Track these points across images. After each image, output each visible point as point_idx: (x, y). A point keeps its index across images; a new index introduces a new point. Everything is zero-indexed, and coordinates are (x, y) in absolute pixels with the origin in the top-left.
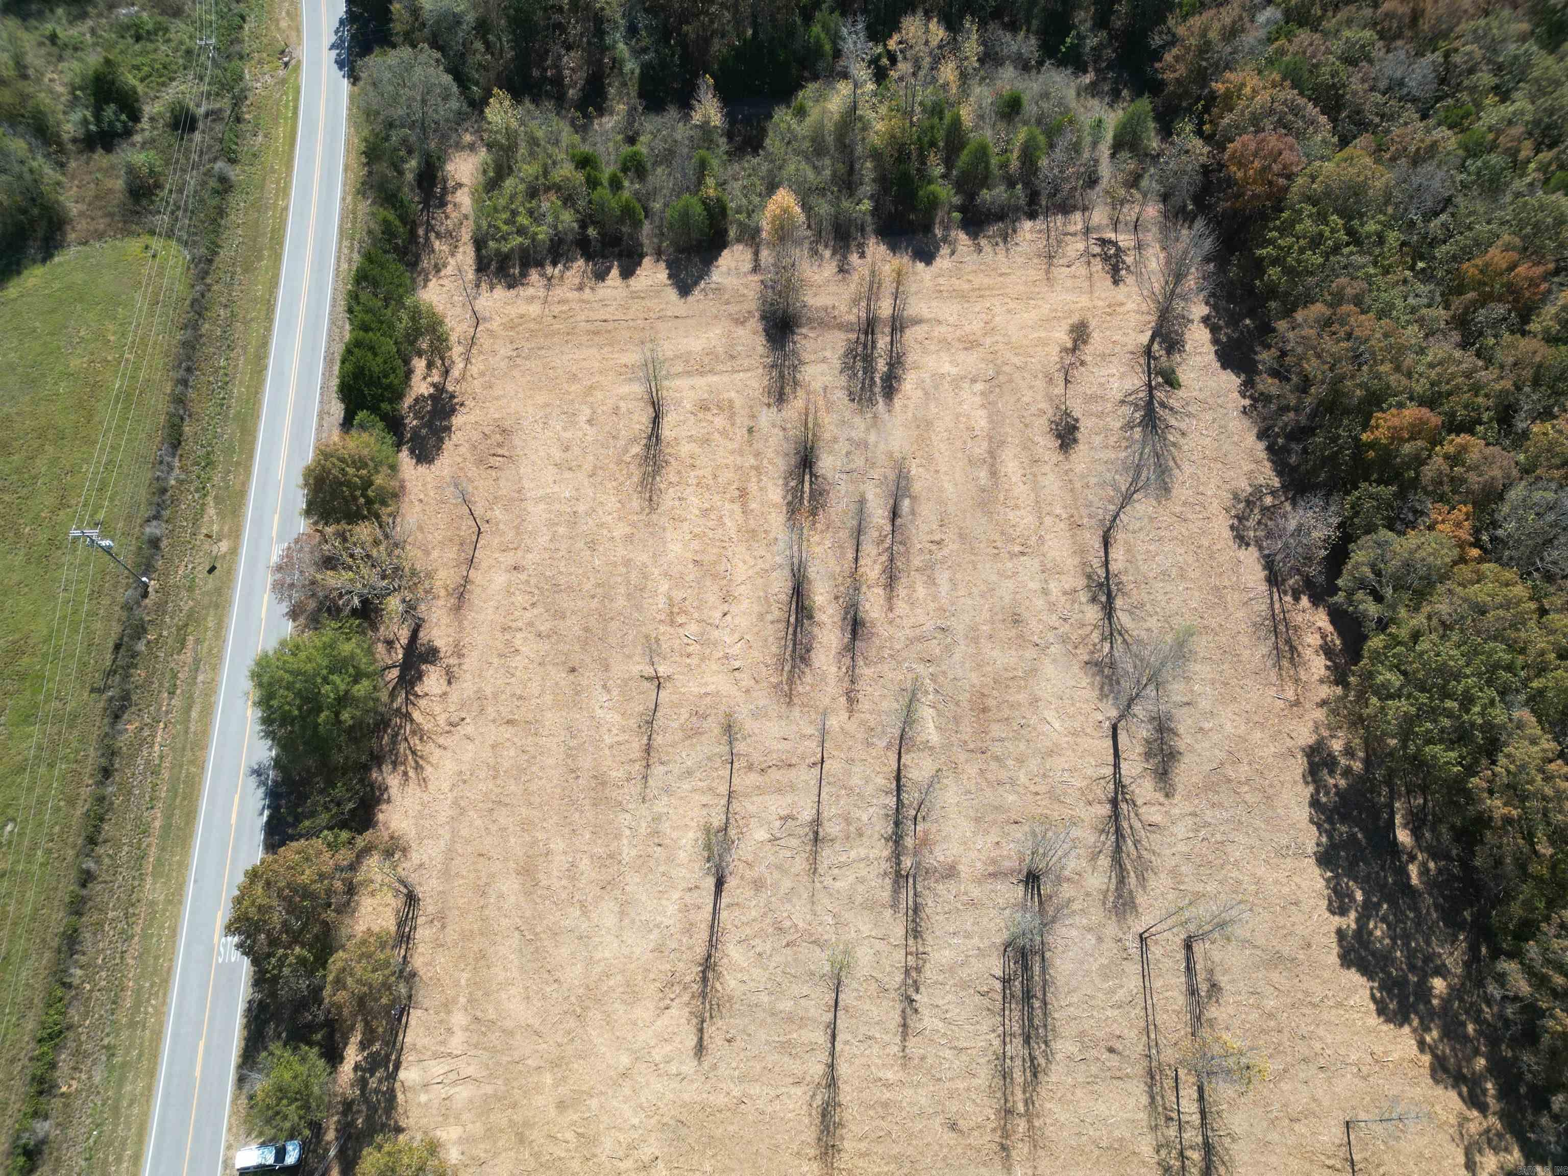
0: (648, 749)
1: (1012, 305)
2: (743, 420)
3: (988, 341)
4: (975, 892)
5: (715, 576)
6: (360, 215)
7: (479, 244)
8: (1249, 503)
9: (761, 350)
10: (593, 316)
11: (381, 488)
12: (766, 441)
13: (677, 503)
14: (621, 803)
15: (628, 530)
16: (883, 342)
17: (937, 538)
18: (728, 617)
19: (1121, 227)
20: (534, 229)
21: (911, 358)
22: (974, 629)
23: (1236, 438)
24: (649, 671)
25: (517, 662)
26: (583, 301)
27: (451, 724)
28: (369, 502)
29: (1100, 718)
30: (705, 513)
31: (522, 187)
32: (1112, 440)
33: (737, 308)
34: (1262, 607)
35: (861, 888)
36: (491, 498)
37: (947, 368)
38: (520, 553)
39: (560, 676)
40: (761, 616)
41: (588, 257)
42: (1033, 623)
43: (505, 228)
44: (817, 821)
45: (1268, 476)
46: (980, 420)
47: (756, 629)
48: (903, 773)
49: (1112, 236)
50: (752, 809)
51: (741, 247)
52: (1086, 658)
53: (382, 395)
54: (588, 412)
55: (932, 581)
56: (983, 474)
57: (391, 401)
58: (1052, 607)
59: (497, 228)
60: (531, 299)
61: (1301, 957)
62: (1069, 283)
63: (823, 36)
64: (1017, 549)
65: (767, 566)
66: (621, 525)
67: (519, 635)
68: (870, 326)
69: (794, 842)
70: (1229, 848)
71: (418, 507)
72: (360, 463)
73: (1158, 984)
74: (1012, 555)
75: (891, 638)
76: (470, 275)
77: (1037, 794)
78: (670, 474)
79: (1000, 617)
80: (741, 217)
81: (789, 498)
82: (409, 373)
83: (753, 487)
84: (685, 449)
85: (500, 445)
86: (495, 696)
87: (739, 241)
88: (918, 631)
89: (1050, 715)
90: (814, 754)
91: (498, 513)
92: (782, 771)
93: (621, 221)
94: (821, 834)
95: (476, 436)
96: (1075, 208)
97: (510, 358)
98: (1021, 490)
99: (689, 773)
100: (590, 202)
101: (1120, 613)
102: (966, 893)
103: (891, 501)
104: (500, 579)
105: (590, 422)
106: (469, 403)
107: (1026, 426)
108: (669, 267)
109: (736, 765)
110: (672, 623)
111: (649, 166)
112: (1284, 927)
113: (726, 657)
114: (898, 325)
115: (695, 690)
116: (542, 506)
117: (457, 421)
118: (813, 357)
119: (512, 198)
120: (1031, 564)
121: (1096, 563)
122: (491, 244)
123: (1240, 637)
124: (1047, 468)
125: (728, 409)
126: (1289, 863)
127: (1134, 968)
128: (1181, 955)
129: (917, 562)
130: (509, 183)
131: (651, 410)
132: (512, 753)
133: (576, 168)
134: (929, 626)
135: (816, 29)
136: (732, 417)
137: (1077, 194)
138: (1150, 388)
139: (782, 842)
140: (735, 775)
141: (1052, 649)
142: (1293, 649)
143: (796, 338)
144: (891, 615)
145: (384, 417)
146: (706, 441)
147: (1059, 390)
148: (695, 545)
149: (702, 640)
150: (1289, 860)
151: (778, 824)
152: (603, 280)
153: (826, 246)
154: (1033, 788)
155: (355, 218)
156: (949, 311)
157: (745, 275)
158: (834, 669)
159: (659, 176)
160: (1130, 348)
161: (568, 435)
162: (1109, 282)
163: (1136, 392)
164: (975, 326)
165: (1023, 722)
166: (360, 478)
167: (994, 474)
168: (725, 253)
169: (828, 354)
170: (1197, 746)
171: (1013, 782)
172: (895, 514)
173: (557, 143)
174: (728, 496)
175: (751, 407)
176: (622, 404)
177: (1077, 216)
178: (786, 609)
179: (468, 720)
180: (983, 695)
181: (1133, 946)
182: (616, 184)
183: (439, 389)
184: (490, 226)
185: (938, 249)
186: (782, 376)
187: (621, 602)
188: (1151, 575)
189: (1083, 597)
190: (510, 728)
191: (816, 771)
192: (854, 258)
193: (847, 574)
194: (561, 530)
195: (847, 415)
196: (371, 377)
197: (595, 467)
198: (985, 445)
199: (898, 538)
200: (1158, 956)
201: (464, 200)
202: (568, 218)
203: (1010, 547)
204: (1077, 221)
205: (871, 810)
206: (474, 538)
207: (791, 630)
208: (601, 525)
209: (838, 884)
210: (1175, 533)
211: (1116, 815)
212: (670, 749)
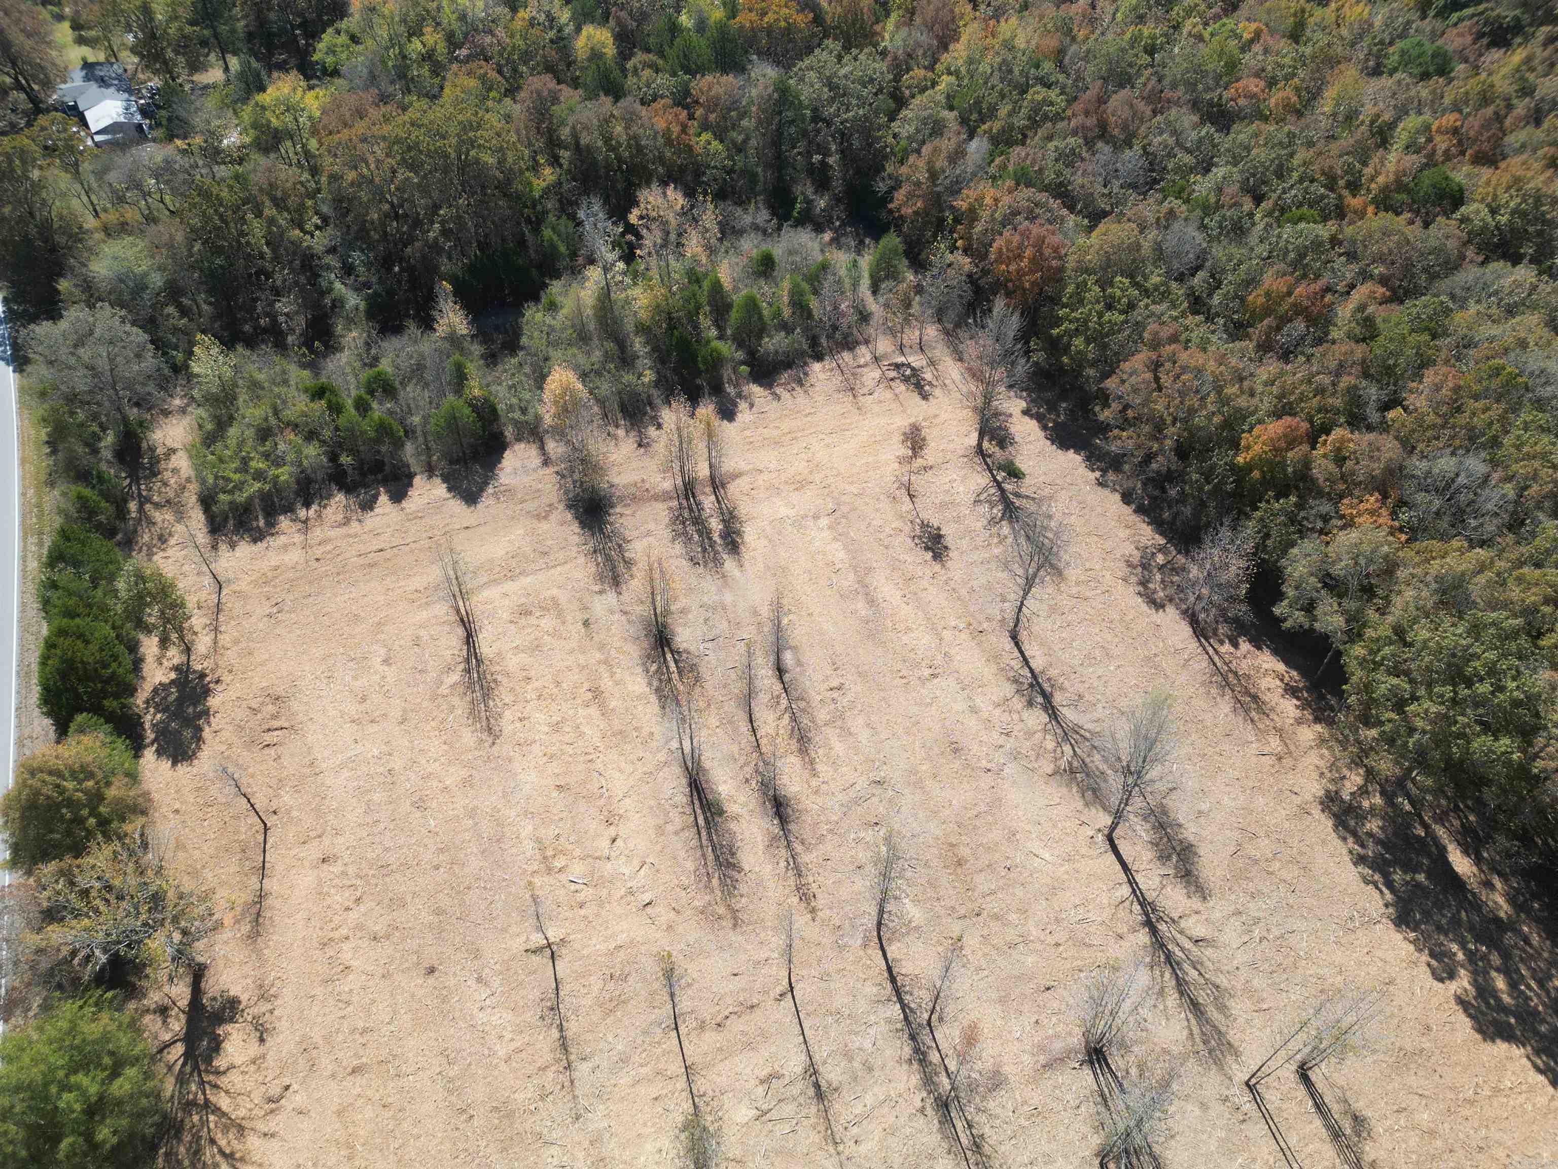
0: (564, 1045)
1: (828, 440)
2: (574, 617)
3: (817, 477)
4: (1035, 1098)
5: (588, 798)
6: (47, 508)
7: (207, 501)
8: (1145, 567)
9: (576, 539)
10: (363, 548)
11: (119, 801)
12: (609, 629)
13: (518, 725)
14: (540, 1136)
15: (464, 773)
16: (708, 502)
17: (835, 684)
18: (619, 842)
19: (906, 350)
20: (273, 472)
21: (743, 509)
22: (913, 772)
23: (1099, 510)
24: (537, 940)
25: (351, 982)
26: (349, 536)
27: (270, 1100)
28: (104, 823)
29: (1091, 833)
30: (556, 727)
31: (250, 433)
32: (979, 541)
33: (536, 503)
34: (1203, 663)
35: (893, 1142)
36: (274, 782)
37: (784, 511)
38: (326, 841)
39: (416, 983)
40: (660, 830)
41: (349, 489)
42: (975, 748)
43: (236, 477)
44: (812, 1071)
45: (1148, 535)
46: (839, 554)
47: (659, 847)
48: (895, 971)
49: (900, 359)
50: (723, 1081)
51: (523, 445)
52: (1049, 769)
53: (103, 690)
54: (383, 651)
55: (846, 733)
56: (861, 605)
57: (116, 696)
58: (988, 723)
59: (228, 480)
60: (285, 548)
61: (1427, 1045)
62: (876, 408)
63: (555, 238)
64: (927, 672)
65: (649, 768)
66: (452, 770)
67: (346, 946)
68: (689, 489)
69: (789, 1109)
70: (1293, 940)
71: (174, 820)
72: (83, 773)
73: (1293, 1140)
74: (922, 681)
75: (823, 809)
76: (202, 537)
77: (1058, 945)
78: (503, 695)
79: (936, 750)
80: (517, 415)
81: (655, 683)
82: (138, 663)
83: (606, 683)
84: (513, 662)
85: (275, 717)
86: (327, 1038)
87: (519, 440)
88: (852, 794)
89: (1035, 846)
90: (778, 982)
91: (287, 798)
92: (745, 1018)
93: (378, 441)
94: (823, 1083)
95: (241, 714)
96: (858, 343)
97: (270, 616)
98: (906, 611)
99: (624, 1060)
100: (337, 429)
101: (1064, 711)
102: (1025, 1103)
103: (772, 658)
104: (305, 880)
105: (386, 661)
106: (227, 678)
107: (887, 547)
108: (445, 479)
109: (683, 1029)
110: (549, 870)
111: (397, 384)
112: (1392, 1016)
113: (631, 892)
114: (717, 483)
115: (602, 947)
116: (346, 773)
117: (213, 702)
118: (636, 533)
119: (241, 444)
120: (948, 684)
121: (1017, 664)
122: (222, 497)
123: (1194, 701)
124: (925, 583)
125: (553, 607)
126: (1362, 938)
127: (1258, 1129)
128: (1301, 1092)
129: (822, 715)
130: (233, 432)
131: (461, 632)
132: (369, 1113)
133: (312, 400)
134: (862, 783)
135: (547, 233)
136: (560, 615)
137: (855, 331)
138: (999, 485)
139: (774, 1115)
140: (685, 1044)
141: (1007, 770)
142: (1255, 698)
143: (612, 519)
144: (814, 783)
145: (110, 718)
146: (536, 648)
147: (907, 505)
148: (555, 767)
149: (595, 881)
150: (1359, 933)
151: (760, 1090)
152: (372, 509)
153: (617, 426)
154: (1050, 940)
155: (41, 511)
156: (767, 458)
157: (535, 470)
158: (768, 868)
159: (411, 392)
160: (961, 453)
161: (363, 682)
162: (917, 398)
163: (985, 489)
164: (800, 466)
165: (1008, 864)
166: (85, 792)
167: (872, 602)
168: (507, 454)
169: (652, 526)
170: (1204, 833)
171: (1025, 940)
172: (780, 671)
173: (285, 382)
174: (579, 701)
175: (580, 600)
176: (422, 633)
177: (862, 350)
178: (688, 810)
179: (295, 1087)
180: (952, 845)
181: (1244, 1100)
182: (362, 407)
183: (183, 670)
184: (216, 477)
185: (735, 405)
186: (608, 558)
187: (475, 863)
188: (1076, 662)
189: (1018, 703)
190: (359, 1080)
191: (788, 1002)
192: (652, 431)
193: (749, 749)
194: (377, 797)
195: (693, 581)
196: (85, 670)
197: (404, 711)
198: (851, 576)
199: (794, 694)
200: (1278, 1103)
201: (182, 463)
202: (312, 452)
203: (918, 673)
204: (864, 354)
205: (872, 1031)
206: (261, 838)
207: (704, 834)
208: (426, 778)
209: (863, 1148)
210: (1081, 614)
211: (1159, 943)
212: (589, 1036)
